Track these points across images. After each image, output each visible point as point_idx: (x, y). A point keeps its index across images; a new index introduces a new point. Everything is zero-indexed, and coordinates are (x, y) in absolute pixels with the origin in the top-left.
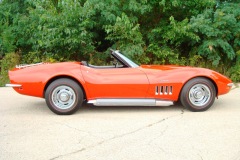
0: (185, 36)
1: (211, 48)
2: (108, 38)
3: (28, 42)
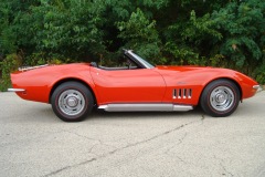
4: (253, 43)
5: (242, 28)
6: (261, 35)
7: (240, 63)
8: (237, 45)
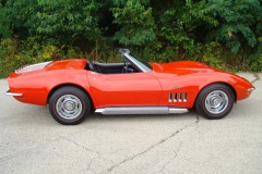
0: (201, 20)
1: (230, 35)
2: (116, 22)
3: (25, 25)
4: (249, 30)
5: (239, 16)
6: (257, 22)
7: (235, 50)
8: (233, 33)
